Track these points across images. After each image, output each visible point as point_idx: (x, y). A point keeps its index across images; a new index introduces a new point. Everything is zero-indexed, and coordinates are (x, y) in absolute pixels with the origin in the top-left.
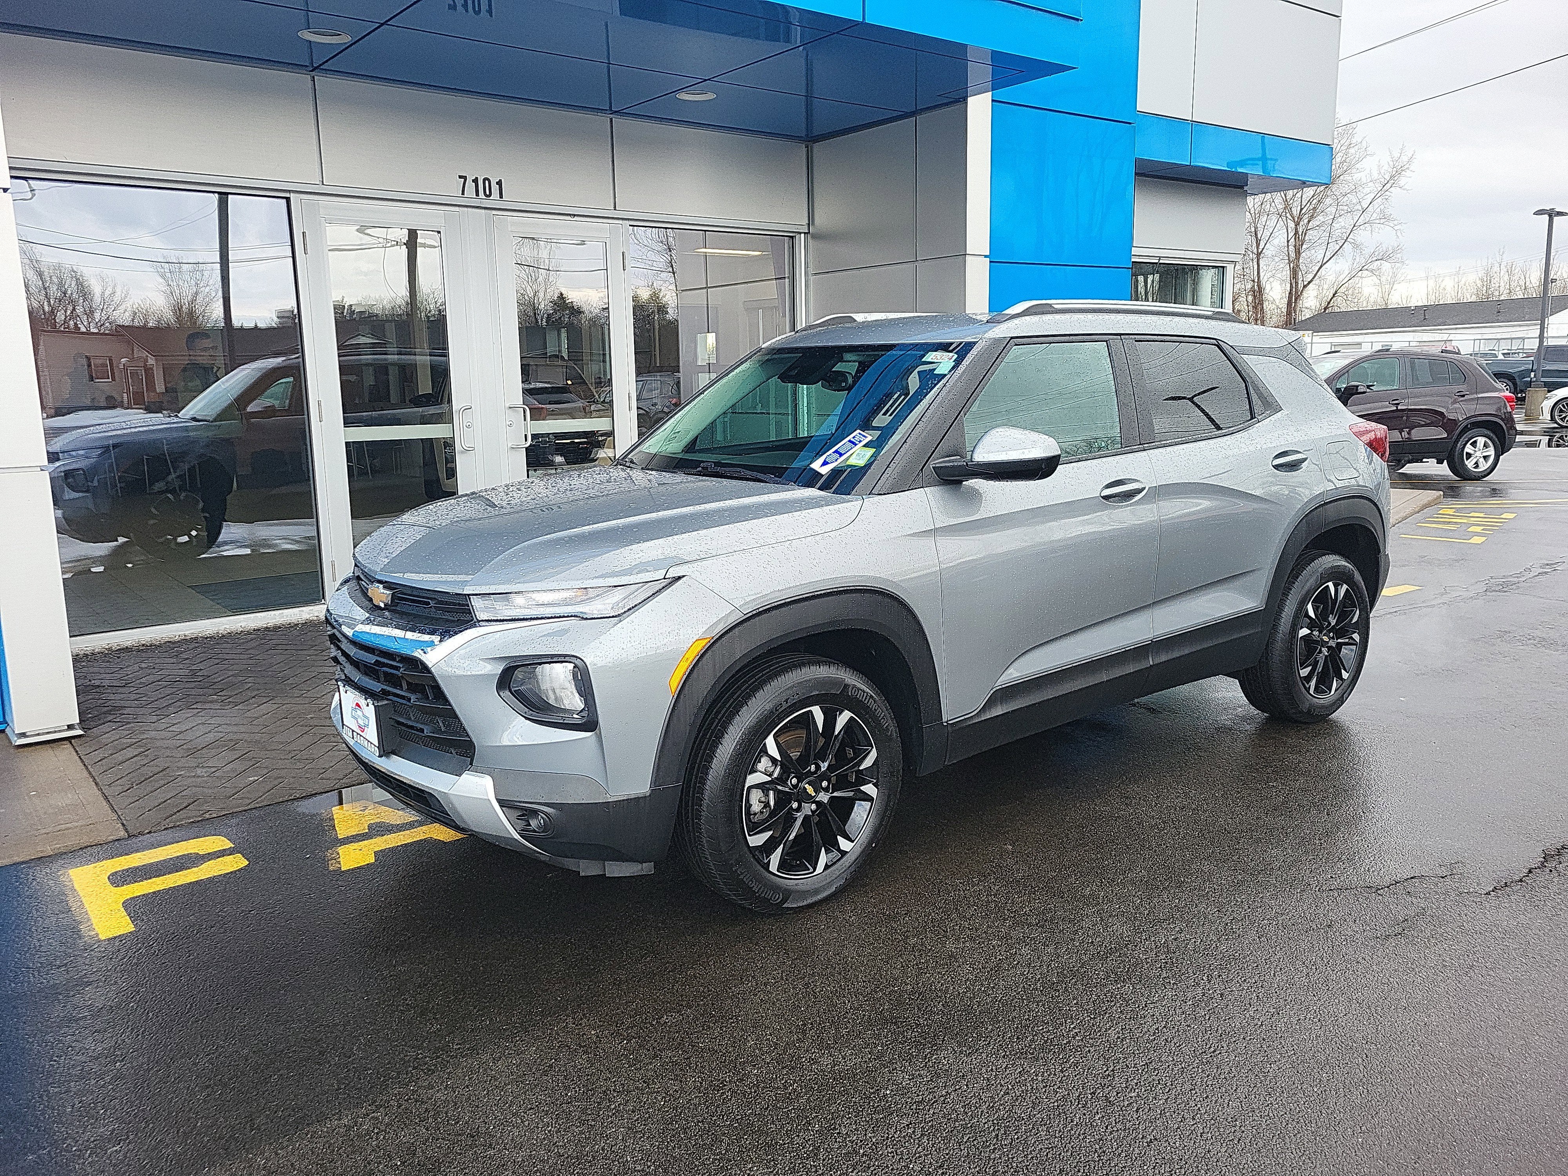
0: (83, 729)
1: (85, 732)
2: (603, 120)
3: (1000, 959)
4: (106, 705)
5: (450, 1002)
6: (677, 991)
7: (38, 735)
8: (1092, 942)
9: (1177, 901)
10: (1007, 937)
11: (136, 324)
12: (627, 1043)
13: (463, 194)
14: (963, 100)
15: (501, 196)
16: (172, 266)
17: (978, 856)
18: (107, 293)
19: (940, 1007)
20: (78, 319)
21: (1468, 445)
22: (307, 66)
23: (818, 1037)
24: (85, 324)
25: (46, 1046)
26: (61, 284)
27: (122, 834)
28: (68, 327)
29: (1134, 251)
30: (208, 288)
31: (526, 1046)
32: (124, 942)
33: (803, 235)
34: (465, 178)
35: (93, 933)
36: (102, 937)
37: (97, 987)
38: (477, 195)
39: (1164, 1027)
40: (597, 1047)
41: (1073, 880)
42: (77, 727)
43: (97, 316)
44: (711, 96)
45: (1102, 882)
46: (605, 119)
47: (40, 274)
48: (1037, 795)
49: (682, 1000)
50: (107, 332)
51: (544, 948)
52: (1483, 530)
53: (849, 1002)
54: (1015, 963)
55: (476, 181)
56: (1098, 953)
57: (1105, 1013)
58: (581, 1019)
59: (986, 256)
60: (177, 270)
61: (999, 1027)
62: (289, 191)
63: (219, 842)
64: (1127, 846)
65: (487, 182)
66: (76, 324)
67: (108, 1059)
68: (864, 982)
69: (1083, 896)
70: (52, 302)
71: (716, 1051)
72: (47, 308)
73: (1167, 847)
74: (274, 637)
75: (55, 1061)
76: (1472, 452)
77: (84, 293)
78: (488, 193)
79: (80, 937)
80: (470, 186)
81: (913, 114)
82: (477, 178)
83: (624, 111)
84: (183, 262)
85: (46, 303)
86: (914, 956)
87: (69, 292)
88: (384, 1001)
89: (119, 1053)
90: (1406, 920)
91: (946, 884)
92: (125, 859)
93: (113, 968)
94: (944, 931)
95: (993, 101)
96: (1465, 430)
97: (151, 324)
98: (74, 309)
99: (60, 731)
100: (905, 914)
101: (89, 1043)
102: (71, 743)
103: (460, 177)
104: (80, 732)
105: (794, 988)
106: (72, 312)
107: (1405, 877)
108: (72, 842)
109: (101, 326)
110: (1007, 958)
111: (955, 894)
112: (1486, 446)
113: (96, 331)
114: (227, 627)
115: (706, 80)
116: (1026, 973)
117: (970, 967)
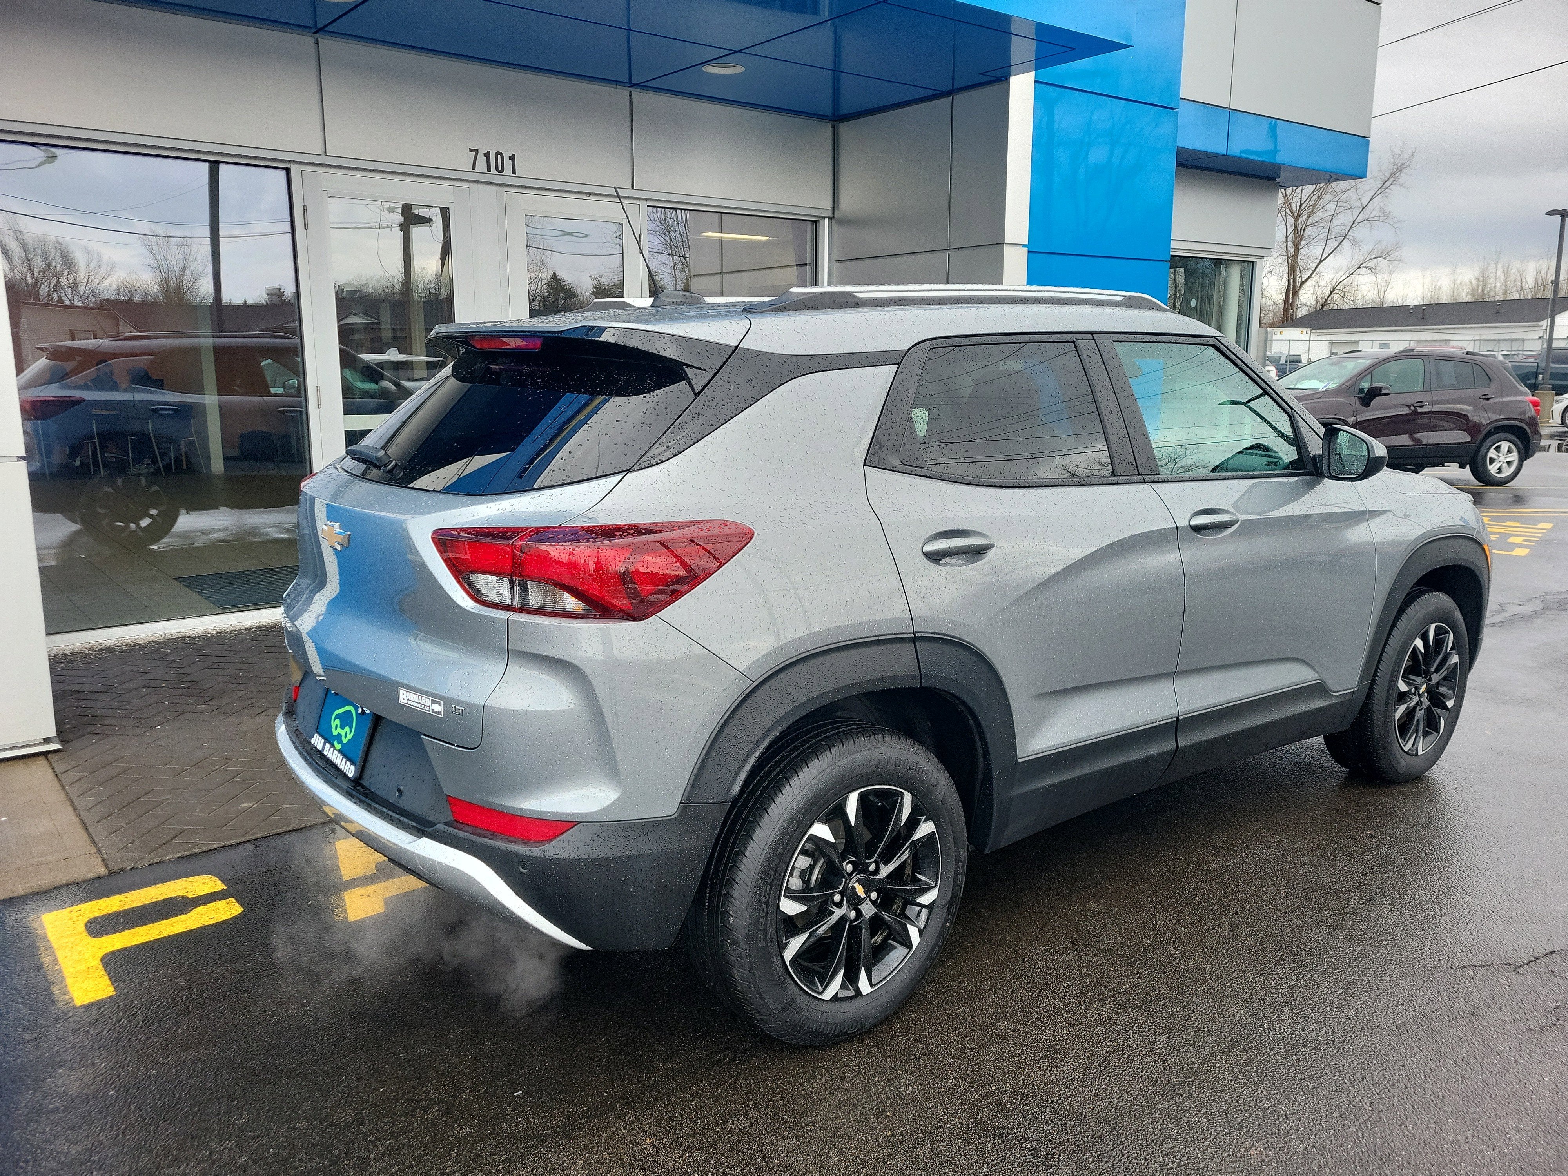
0: (61, 742)
1: (63, 746)
2: (621, 94)
3: (1107, 1052)
4: (85, 714)
5: (479, 1096)
6: (741, 1087)
7: (12, 748)
8: (1209, 1031)
9: (1295, 978)
10: (1110, 1021)
11: (122, 298)
12: (689, 1157)
13: (474, 168)
14: (1003, 79)
15: (514, 172)
16: (160, 240)
17: (1060, 917)
18: (92, 267)
19: (1048, 1114)
20: (62, 291)
21: (1492, 450)
22: (311, 28)
23: (912, 1152)
24: (69, 296)
25: (12, 1146)
26: (45, 255)
27: (102, 870)
28: (52, 299)
29: (1173, 245)
30: (196, 263)
31: (572, 1158)
32: (102, 1009)
33: (826, 220)
34: (476, 151)
35: (67, 997)
36: (78, 1003)
37: (71, 1069)
38: (489, 169)
39: (1313, 1146)
40: (655, 1161)
41: (1171, 949)
42: (53, 740)
43: (81, 289)
44: (739, 69)
45: (1205, 953)
46: (623, 93)
47: (24, 246)
48: (1114, 842)
49: (748, 1100)
50: (92, 305)
51: (583, 1027)
52: (1524, 541)
53: (941, 1105)
54: (1126, 1056)
55: (487, 155)
56: (1218, 1046)
57: (1242, 1126)
58: (633, 1122)
59: (1024, 246)
60: (165, 244)
61: (1122, 1143)
62: (290, 162)
63: (209, 884)
64: (1225, 907)
65: (499, 156)
66: (60, 297)
67: (84, 1167)
68: (955, 1078)
69: (1187, 971)
70: (36, 274)
71: (795, 1170)
72: (30, 280)
73: (1269, 909)
74: (266, 638)
75: (22, 1168)
76: (1494, 457)
77: (69, 263)
78: (500, 168)
79: (53, 1003)
80: (482, 161)
81: (949, 93)
82: (488, 152)
83: (644, 84)
84: (171, 235)
85: (29, 276)
86: (1008, 1045)
87: (53, 264)
88: (403, 1095)
89: (96, 1158)
90: (1558, 1007)
91: (1030, 951)
92: (105, 902)
93: (90, 1044)
94: (1036, 1012)
95: (1036, 81)
96: (1489, 434)
97: (137, 299)
98: (58, 282)
99: (35, 745)
100: (990, 990)
101: (62, 1145)
102: (47, 758)
103: (471, 150)
104: (57, 746)
105: (875, 1085)
106: (56, 285)
107: (1544, 952)
108: (46, 880)
109: (85, 299)
110: (1115, 1050)
111: (1043, 965)
112: (1510, 451)
113: (80, 304)
114: (217, 625)
115: (735, 52)
116: (1139, 1070)
117: (1074, 1061)
